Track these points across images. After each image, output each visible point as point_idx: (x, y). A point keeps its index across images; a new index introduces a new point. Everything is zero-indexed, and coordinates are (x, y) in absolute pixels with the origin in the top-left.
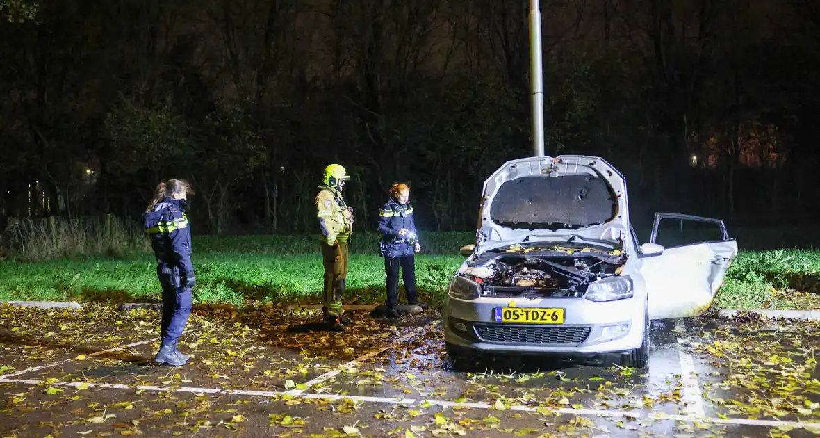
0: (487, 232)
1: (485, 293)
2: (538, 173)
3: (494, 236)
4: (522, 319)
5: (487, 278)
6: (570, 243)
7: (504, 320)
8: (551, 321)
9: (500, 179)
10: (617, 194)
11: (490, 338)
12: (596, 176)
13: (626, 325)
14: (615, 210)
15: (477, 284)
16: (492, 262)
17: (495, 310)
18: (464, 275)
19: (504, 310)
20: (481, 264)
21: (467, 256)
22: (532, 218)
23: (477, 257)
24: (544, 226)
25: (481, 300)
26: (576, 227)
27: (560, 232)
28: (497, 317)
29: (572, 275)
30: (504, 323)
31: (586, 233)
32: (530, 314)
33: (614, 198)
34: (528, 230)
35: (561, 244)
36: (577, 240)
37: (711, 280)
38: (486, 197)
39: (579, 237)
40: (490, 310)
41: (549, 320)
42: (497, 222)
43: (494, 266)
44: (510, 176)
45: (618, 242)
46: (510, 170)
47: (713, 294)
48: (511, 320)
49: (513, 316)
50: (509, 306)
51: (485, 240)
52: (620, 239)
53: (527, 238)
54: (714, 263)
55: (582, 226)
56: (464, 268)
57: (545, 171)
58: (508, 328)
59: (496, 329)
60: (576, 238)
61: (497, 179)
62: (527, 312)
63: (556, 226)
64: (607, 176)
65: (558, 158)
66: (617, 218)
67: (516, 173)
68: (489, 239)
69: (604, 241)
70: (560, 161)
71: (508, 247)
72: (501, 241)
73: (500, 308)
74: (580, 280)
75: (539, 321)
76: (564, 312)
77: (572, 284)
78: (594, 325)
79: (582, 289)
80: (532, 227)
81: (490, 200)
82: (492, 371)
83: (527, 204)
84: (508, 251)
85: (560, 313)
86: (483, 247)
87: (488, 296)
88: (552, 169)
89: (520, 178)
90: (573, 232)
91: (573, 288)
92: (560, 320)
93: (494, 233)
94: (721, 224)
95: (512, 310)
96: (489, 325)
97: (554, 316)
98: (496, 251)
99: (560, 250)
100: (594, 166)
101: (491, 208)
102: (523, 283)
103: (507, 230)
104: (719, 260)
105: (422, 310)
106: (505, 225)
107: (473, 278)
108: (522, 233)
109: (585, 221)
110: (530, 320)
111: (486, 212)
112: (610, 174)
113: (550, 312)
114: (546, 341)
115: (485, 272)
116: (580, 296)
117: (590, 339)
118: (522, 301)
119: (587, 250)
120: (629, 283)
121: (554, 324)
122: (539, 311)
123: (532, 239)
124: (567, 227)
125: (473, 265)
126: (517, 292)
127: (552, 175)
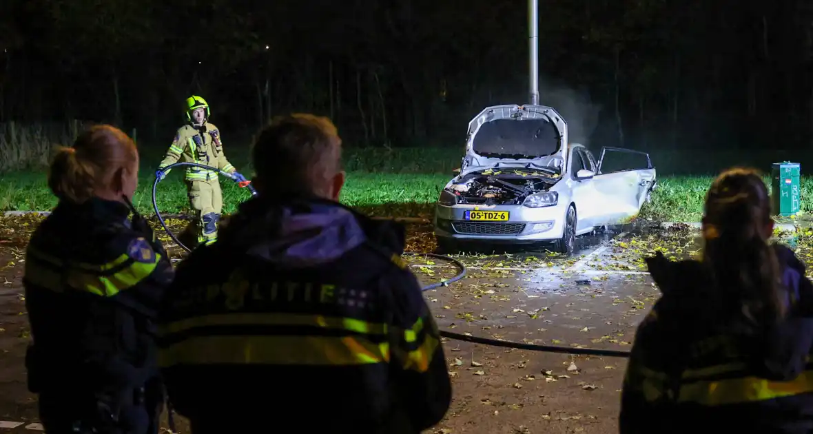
0: (469, 159)
1: (461, 202)
2: (509, 117)
3: (475, 162)
4: (483, 218)
5: (463, 192)
6: (527, 169)
7: (471, 219)
8: (501, 219)
9: (481, 121)
10: (561, 134)
11: (461, 230)
12: (548, 121)
13: (551, 223)
14: (558, 146)
15: (455, 196)
16: (471, 181)
17: (466, 212)
18: (448, 190)
19: (471, 213)
20: (463, 182)
21: (455, 176)
22: (502, 150)
23: (461, 178)
24: (510, 156)
25: (457, 206)
26: (531, 157)
27: (521, 161)
28: (467, 217)
29: (516, 190)
30: (471, 221)
31: (538, 162)
32: (487, 215)
33: (559, 137)
34: (498, 159)
35: (519, 169)
36: (532, 166)
37: (638, 198)
38: (470, 133)
39: (534, 165)
40: (463, 213)
41: (499, 219)
42: (477, 152)
43: (472, 184)
44: (488, 118)
45: (558, 169)
46: (488, 114)
47: (640, 207)
48: (476, 219)
49: (477, 217)
50: (474, 210)
51: (468, 166)
52: (559, 167)
53: (498, 165)
54: (641, 184)
55: (536, 157)
56: (449, 185)
57: (513, 116)
58: (474, 224)
59: (466, 225)
60: (531, 165)
61: (478, 121)
62: (486, 214)
63: (517, 157)
64: (555, 121)
65: (523, 106)
66: (559, 151)
67: (492, 117)
68: (471, 165)
69: (549, 168)
70: (524, 109)
71: (484, 171)
72: (479, 166)
73: (469, 211)
74: (520, 193)
75: (493, 219)
76: (509, 214)
77: (516, 196)
78: (527, 222)
79: (522, 199)
80: (502, 157)
81: (473, 136)
82: (464, 253)
83: (499, 138)
84: (483, 174)
85: (506, 215)
86: (466, 171)
87: (462, 203)
88: (517, 115)
89: (495, 120)
90: (529, 161)
91: (516, 199)
92: (506, 219)
93: (474, 161)
94: (646, 156)
95: (476, 212)
96: (461, 222)
97: (503, 216)
98: (475, 173)
99: (518, 173)
100: (548, 114)
101: (474, 143)
102: (487, 196)
103: (484, 158)
104: (644, 183)
105: (429, 222)
106: (482, 155)
107: (454, 191)
108: (493, 162)
109: (537, 153)
110: (487, 219)
111: (470, 145)
112: (558, 120)
113: (500, 214)
114: (497, 232)
115: (464, 188)
116: (520, 204)
117: (524, 232)
118: (484, 206)
119: (535, 174)
120: (554, 197)
121: (502, 221)
122: (493, 213)
123: (502, 165)
124: (525, 158)
125: (457, 183)
126: (482, 201)
127: (518, 119)
